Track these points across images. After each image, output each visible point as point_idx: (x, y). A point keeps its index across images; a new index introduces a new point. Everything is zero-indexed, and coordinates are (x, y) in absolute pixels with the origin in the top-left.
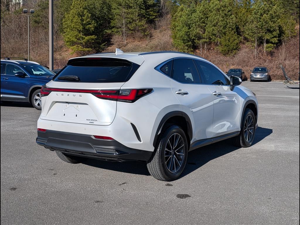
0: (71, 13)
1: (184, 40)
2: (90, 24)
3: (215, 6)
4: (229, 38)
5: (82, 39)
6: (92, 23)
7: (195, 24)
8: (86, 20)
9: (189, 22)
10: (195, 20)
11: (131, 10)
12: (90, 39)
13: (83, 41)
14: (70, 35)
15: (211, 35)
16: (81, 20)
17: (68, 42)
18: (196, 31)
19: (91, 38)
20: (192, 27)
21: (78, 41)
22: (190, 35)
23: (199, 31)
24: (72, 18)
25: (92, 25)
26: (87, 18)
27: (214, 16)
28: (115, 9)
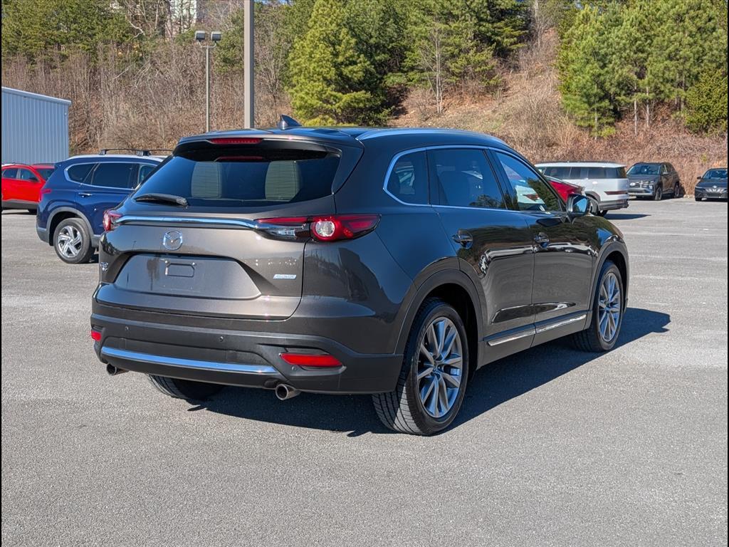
0: (308, 37)
3: (672, 7)
4: (710, 90)
5: (335, 101)
6: (358, 61)
7: (618, 54)
8: (345, 52)
9: (602, 52)
10: (618, 43)
11: (456, 25)
12: (354, 100)
13: (338, 104)
14: (307, 90)
15: (662, 83)
16: (332, 54)
17: (300, 108)
18: (620, 72)
19: (357, 97)
20: (611, 63)
21: (325, 105)
22: (604, 82)
23: (628, 72)
24: (312, 49)
25: (359, 65)
26: (346, 48)
27: (668, 35)
28: (415, 24)
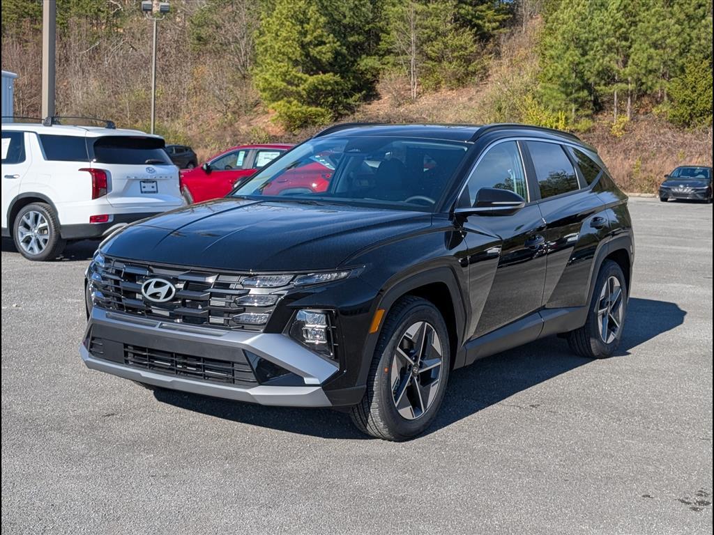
0: (275, 14)
1: (566, 85)
2: (323, 43)
4: (695, 82)
5: (300, 83)
6: (327, 41)
7: (600, 40)
8: (314, 31)
9: (583, 37)
11: (435, 6)
12: (321, 83)
13: (303, 86)
14: (271, 71)
15: (644, 74)
16: (300, 33)
17: (264, 90)
18: (601, 61)
19: (323, 78)
20: (592, 50)
21: (290, 87)
22: (583, 71)
23: (609, 60)
24: (278, 27)
25: (328, 45)
26: (315, 27)
27: (654, 21)
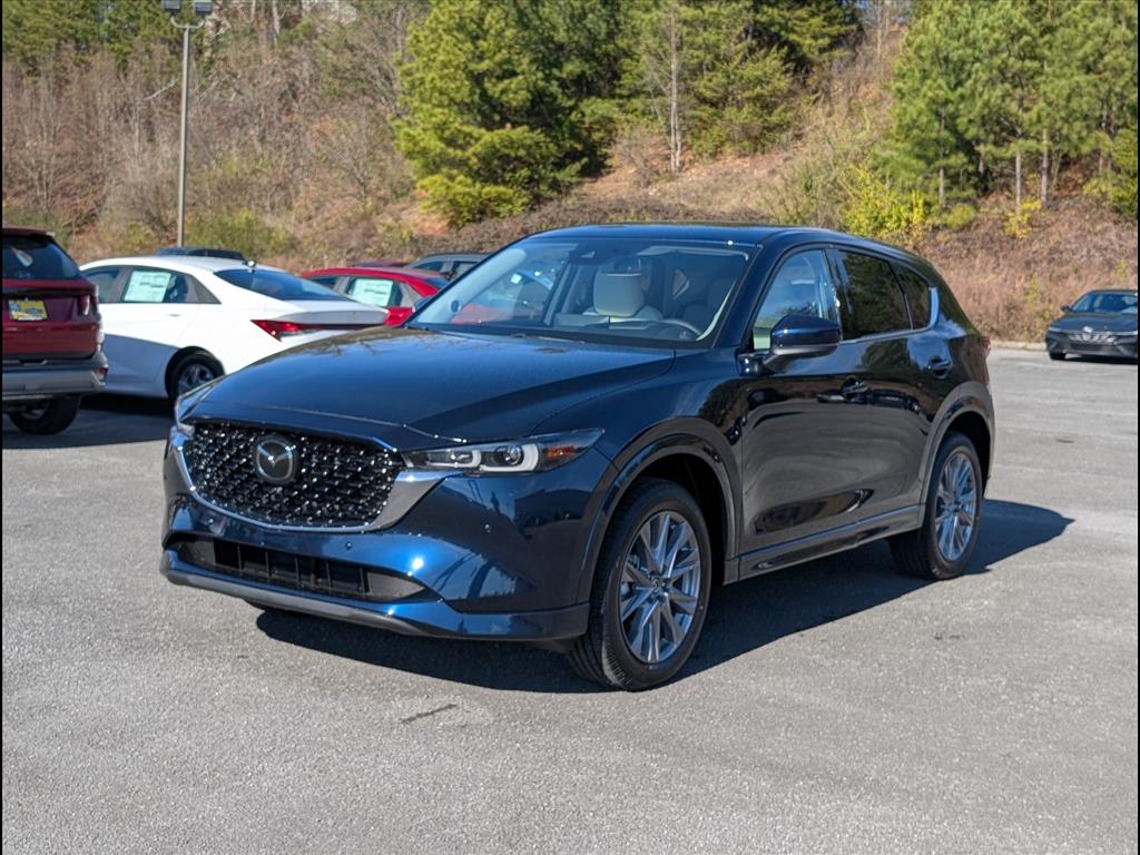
0: (427, 23)
2: (513, 74)
5: (469, 143)
6: (518, 70)
7: (984, 60)
8: (495, 53)
9: (954, 56)
10: (986, 40)
12: (507, 143)
13: (472, 149)
16: (469, 55)
19: (512, 135)
20: (970, 77)
21: (451, 150)
23: (1002, 97)
24: (432, 46)
25: (520, 77)
26: (496, 45)
28: (644, 7)
